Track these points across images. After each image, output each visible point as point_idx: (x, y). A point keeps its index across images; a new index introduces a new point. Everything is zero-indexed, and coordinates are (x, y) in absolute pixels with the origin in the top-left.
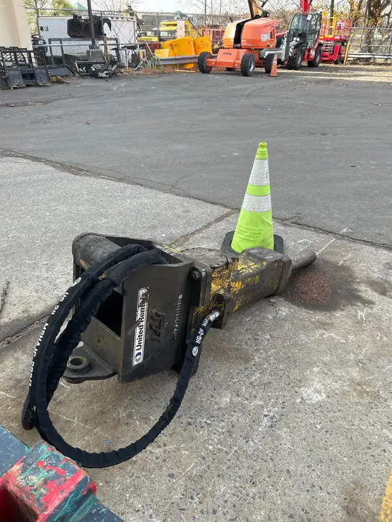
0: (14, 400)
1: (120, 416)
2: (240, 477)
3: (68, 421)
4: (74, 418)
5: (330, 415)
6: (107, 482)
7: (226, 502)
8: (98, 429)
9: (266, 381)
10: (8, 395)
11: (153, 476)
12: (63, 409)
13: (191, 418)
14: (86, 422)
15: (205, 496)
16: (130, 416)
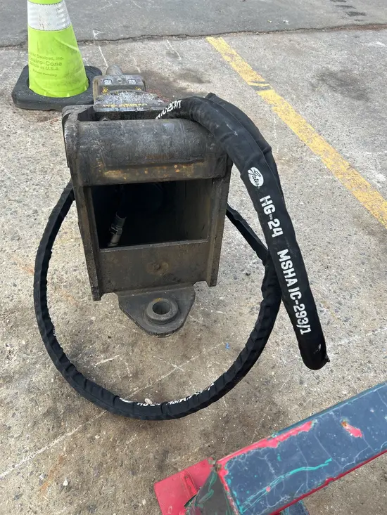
0: (85, 429)
1: (201, 322)
2: (319, 272)
3: (172, 375)
4: (172, 368)
5: (296, 191)
6: (273, 367)
7: (335, 292)
8: (204, 350)
9: (239, 202)
10: (69, 434)
11: (287, 328)
12: (150, 374)
13: (243, 270)
14: (185, 357)
15: (324, 302)
16: (207, 315)
